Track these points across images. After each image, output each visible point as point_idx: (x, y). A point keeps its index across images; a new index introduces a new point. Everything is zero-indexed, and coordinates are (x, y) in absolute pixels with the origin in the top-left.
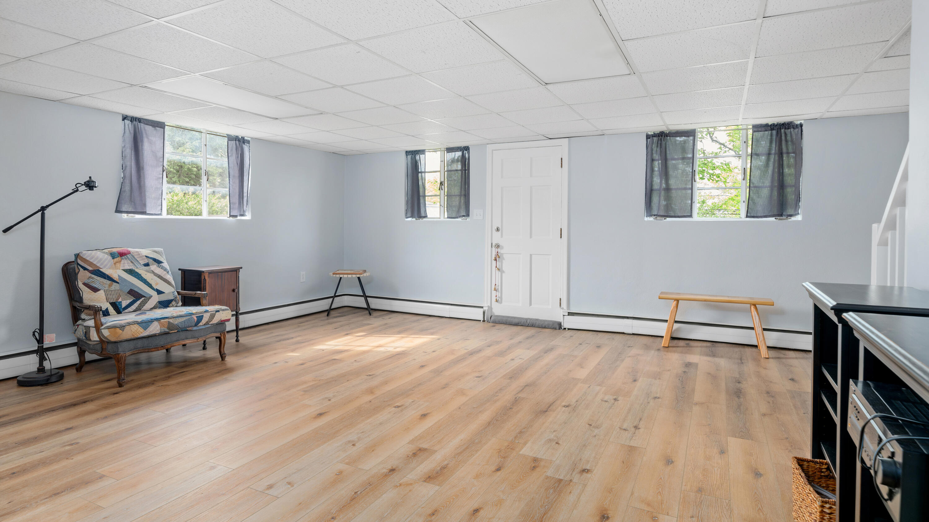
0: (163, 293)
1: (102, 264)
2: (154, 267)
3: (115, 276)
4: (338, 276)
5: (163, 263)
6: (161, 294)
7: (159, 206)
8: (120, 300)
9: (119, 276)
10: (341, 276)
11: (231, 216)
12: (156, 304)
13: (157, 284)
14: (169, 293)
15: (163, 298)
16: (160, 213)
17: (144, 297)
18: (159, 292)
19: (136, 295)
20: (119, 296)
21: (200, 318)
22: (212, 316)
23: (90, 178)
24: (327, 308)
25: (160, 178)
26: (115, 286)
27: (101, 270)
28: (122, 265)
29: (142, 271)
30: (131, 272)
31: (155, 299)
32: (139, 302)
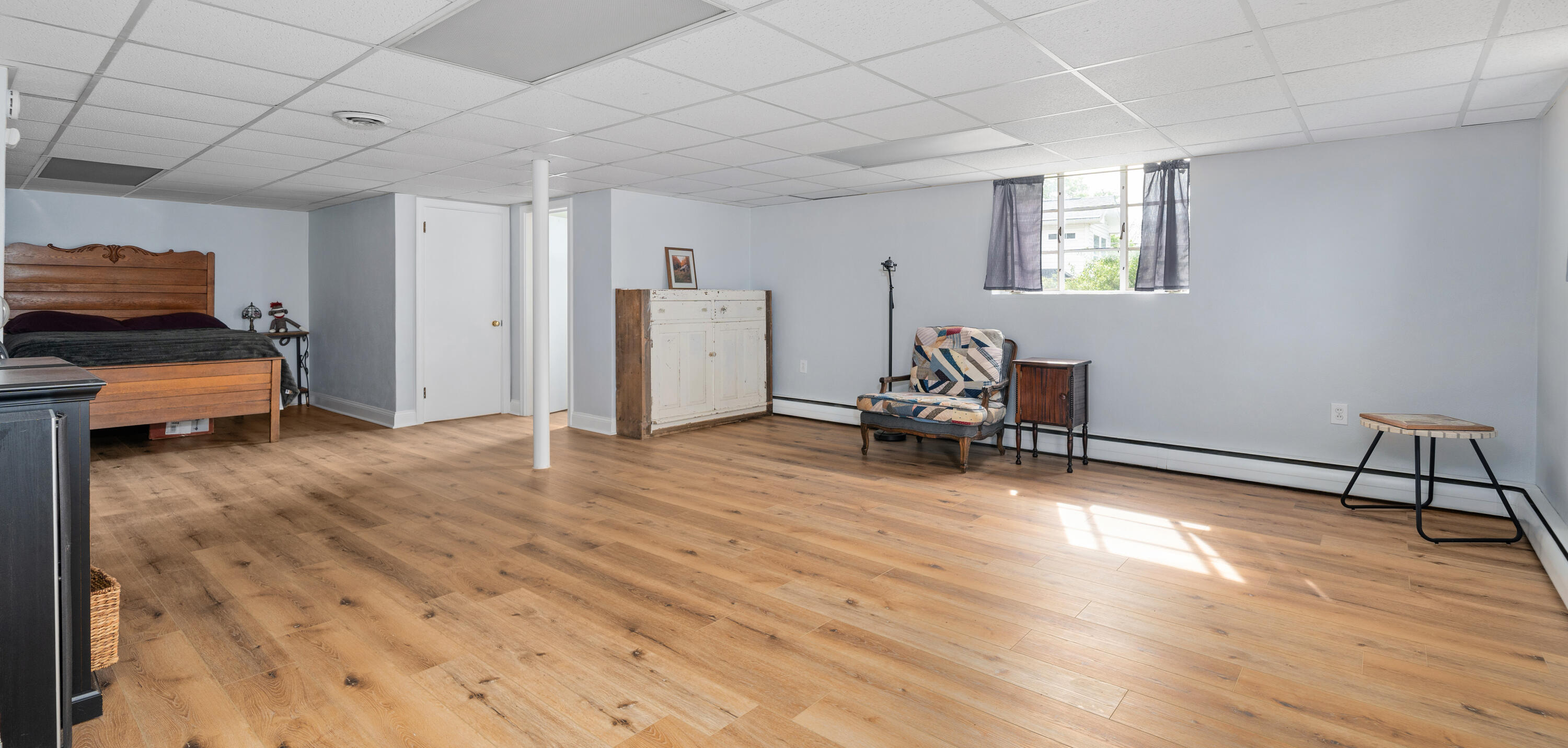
0: (972, 380)
1: (925, 341)
2: (973, 352)
3: (929, 354)
4: (1374, 425)
5: (987, 346)
6: (968, 381)
7: (1039, 279)
8: (927, 379)
9: (933, 355)
10: (1384, 428)
11: (1136, 289)
12: (962, 391)
13: (967, 369)
14: (979, 383)
15: (970, 386)
16: (1040, 288)
17: (949, 380)
18: (967, 379)
19: (942, 376)
20: (927, 375)
21: (920, 409)
22: (938, 411)
23: (890, 258)
24: (1341, 490)
25: (1037, 245)
26: (927, 364)
27: (922, 346)
28: (943, 344)
29: (955, 355)
30: (946, 353)
31: (961, 385)
32: (944, 385)
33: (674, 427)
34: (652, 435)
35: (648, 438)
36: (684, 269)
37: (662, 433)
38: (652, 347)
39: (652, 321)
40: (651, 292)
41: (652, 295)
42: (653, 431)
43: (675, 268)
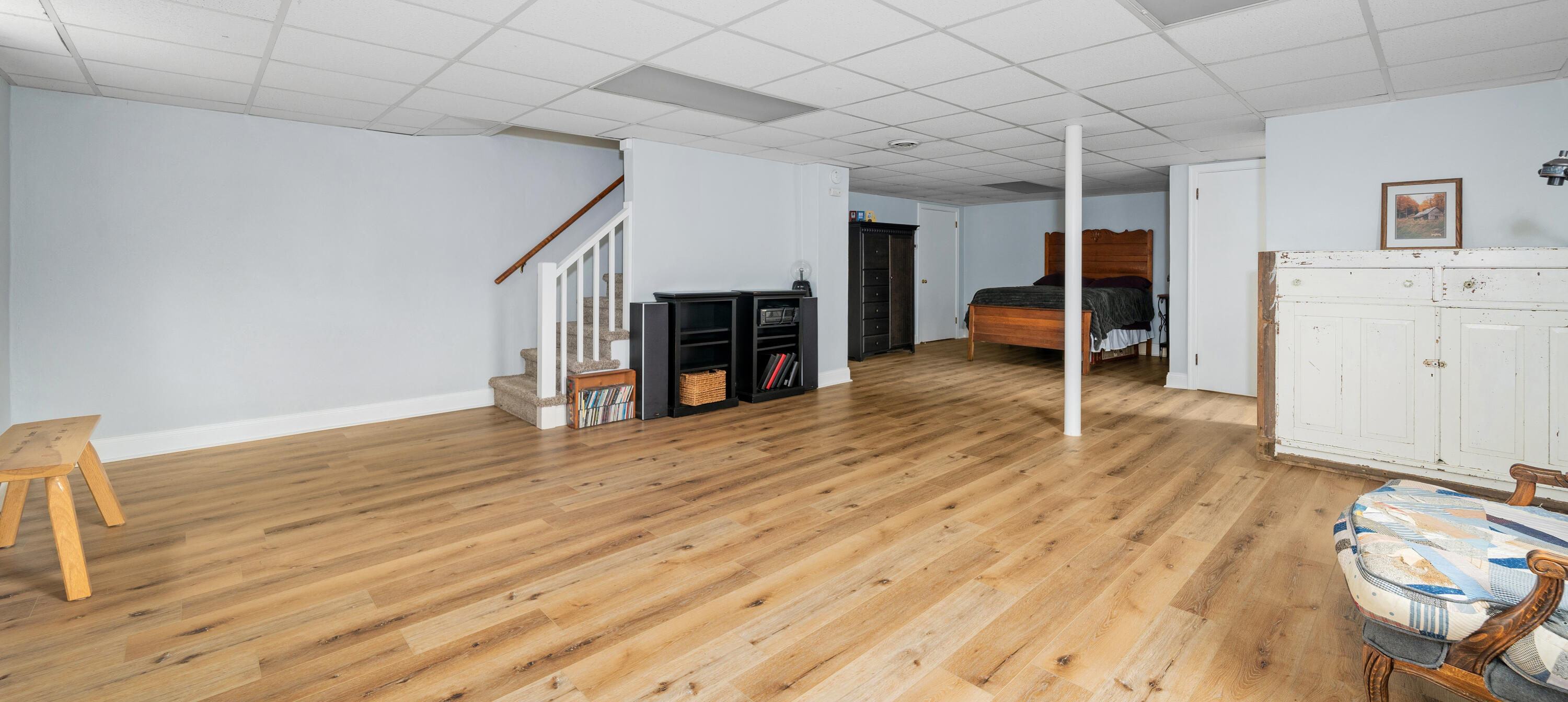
33: (1327, 462)
34: (1275, 458)
35: (1269, 460)
36: (1426, 216)
37: (1298, 463)
38: (1278, 333)
39: (1278, 297)
40: (1278, 255)
41: (1279, 261)
42: (1279, 454)
43: (1400, 214)
